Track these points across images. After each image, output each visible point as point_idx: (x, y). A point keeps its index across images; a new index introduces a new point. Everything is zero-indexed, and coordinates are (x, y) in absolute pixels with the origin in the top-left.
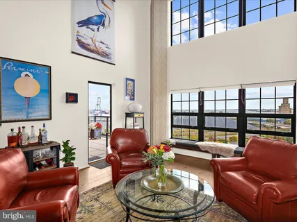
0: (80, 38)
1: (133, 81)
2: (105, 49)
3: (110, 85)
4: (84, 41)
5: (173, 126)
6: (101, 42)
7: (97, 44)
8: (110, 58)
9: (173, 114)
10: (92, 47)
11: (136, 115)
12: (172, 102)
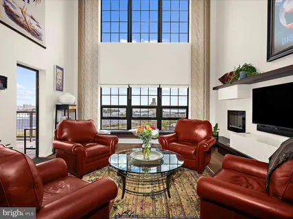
0: (7, 4)
1: (62, 69)
2: (36, 28)
3: (37, 71)
4: (13, 10)
5: (102, 118)
6: (32, 18)
7: (28, 18)
8: (40, 39)
9: (102, 107)
10: (22, 20)
11: (70, 108)
12: (101, 95)
